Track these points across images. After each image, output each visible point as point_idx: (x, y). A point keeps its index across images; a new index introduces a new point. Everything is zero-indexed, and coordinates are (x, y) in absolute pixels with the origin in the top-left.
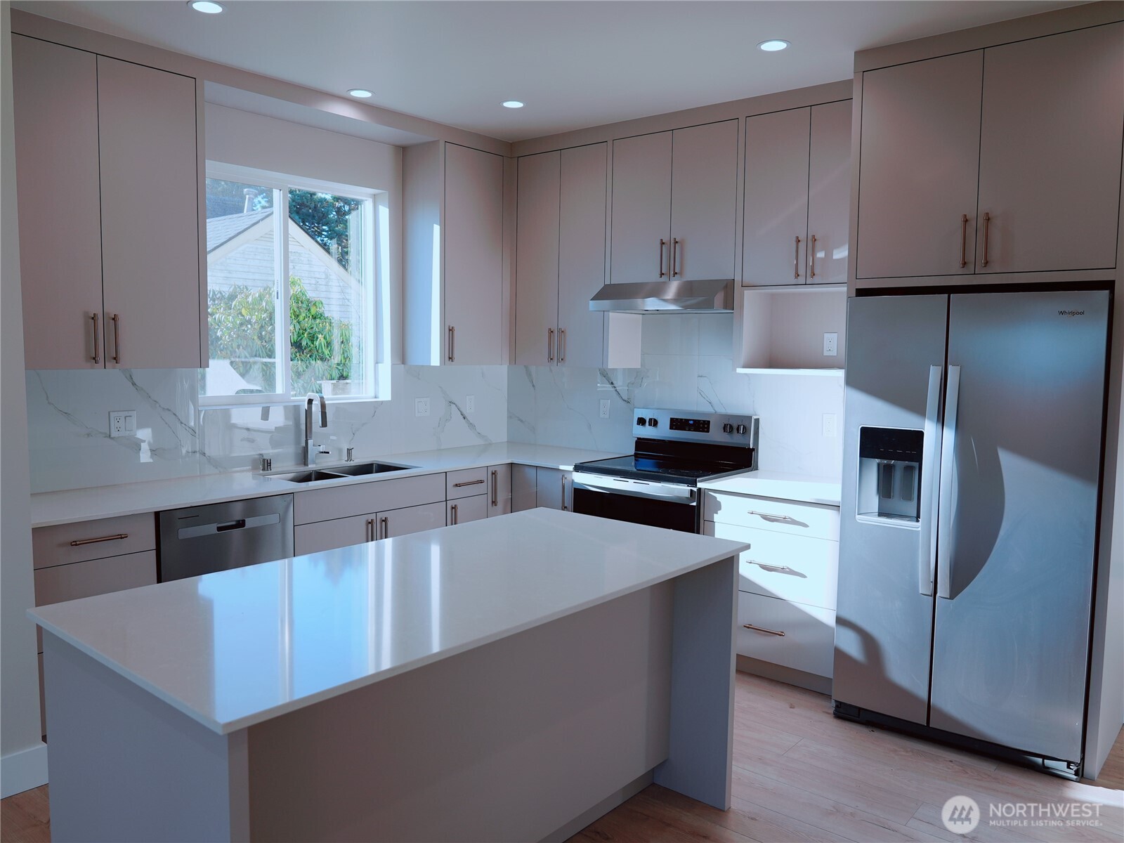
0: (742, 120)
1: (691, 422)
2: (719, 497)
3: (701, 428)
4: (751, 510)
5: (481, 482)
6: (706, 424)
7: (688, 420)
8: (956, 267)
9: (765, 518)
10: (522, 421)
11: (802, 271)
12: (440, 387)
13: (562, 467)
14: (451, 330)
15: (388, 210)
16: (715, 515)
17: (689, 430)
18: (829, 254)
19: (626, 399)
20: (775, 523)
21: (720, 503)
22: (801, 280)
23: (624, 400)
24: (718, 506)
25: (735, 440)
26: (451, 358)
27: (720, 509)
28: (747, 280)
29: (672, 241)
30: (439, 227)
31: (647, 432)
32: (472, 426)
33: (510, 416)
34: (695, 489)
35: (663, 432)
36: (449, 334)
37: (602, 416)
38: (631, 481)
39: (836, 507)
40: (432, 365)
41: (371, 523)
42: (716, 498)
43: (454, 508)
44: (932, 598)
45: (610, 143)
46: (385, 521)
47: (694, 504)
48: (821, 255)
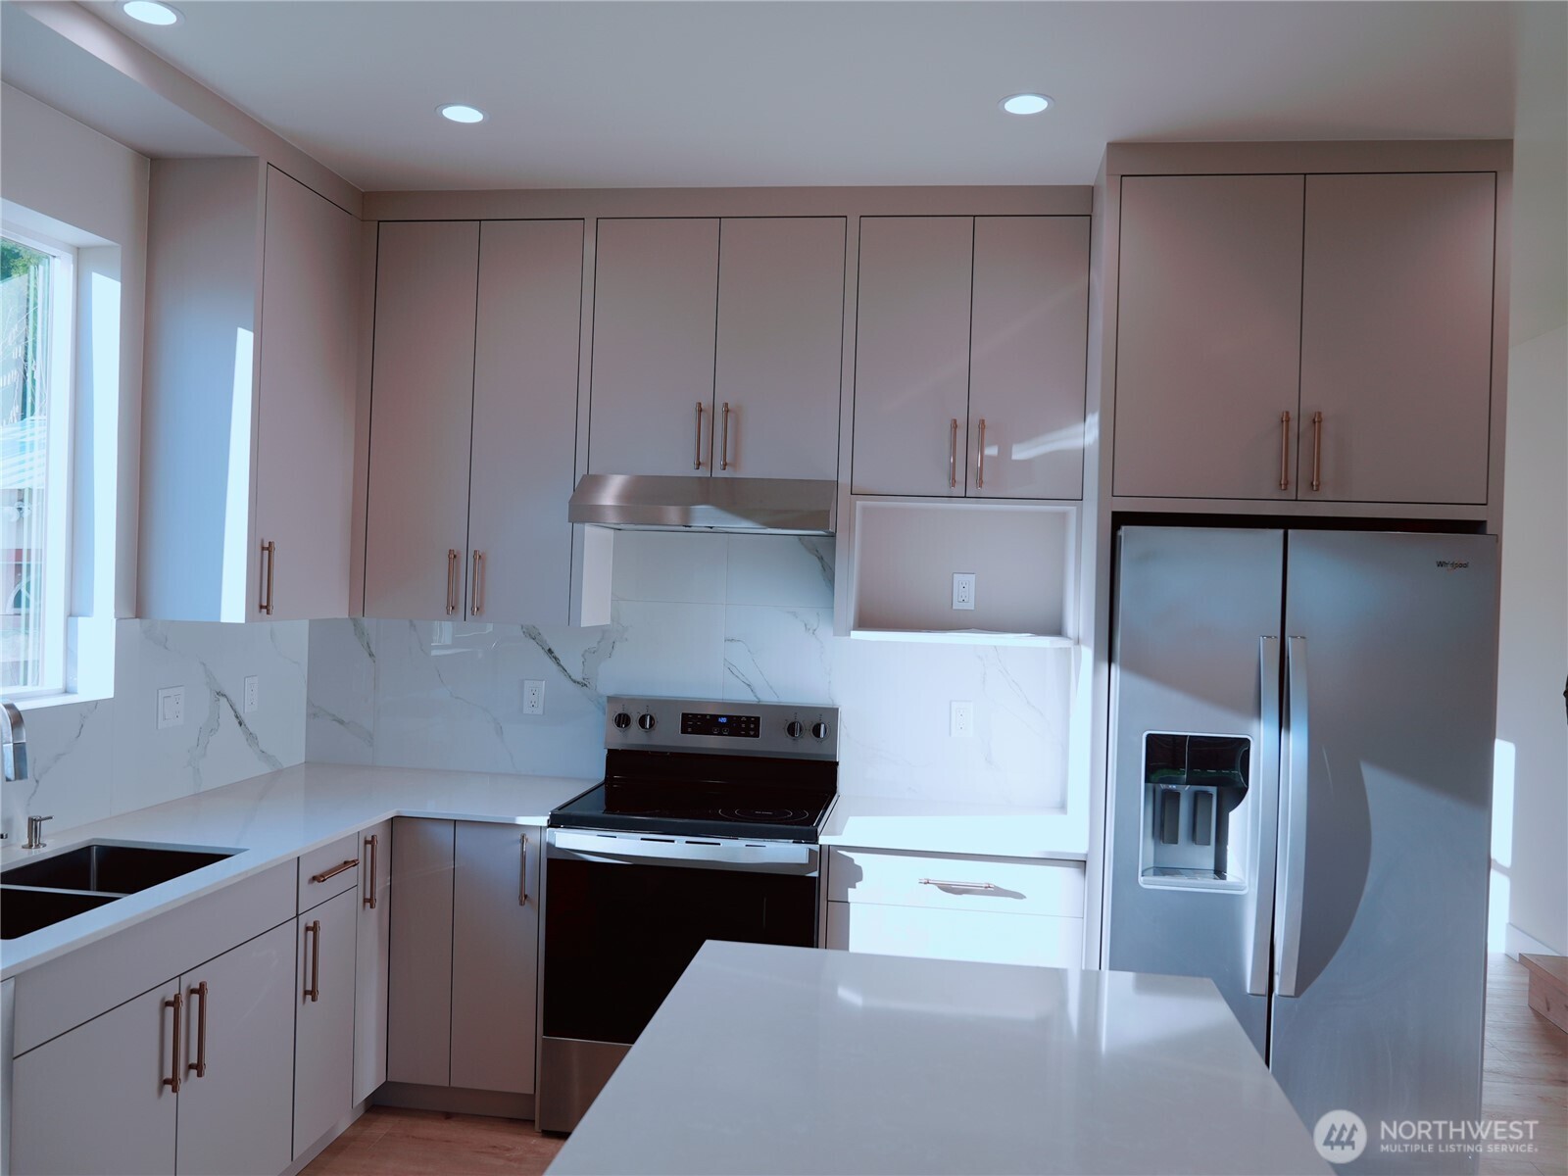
0: (853, 221)
1: (724, 720)
2: (859, 859)
3: (743, 729)
4: (924, 878)
5: (355, 863)
6: (753, 722)
7: (715, 717)
8: (1268, 488)
9: (947, 888)
10: (341, 722)
11: (960, 476)
12: (204, 665)
13: (522, 820)
14: (268, 549)
15: (119, 284)
16: (849, 889)
17: (720, 734)
18: (1005, 452)
19: (579, 679)
20: (964, 895)
21: (860, 868)
22: (959, 490)
23: (575, 682)
24: (856, 874)
25: (805, 747)
26: (266, 608)
27: (861, 879)
28: (860, 484)
29: (719, 409)
30: (251, 334)
31: (635, 738)
32: (251, 737)
33: (314, 712)
34: (816, 847)
35: (669, 736)
36: (264, 554)
37: (527, 710)
38: (680, 840)
39: (1082, 864)
40: (222, 621)
41: (175, 1003)
42: (852, 860)
43: (314, 928)
44: (1267, 998)
45: (590, 224)
46: (201, 991)
47: (815, 874)
48: (991, 451)
